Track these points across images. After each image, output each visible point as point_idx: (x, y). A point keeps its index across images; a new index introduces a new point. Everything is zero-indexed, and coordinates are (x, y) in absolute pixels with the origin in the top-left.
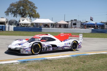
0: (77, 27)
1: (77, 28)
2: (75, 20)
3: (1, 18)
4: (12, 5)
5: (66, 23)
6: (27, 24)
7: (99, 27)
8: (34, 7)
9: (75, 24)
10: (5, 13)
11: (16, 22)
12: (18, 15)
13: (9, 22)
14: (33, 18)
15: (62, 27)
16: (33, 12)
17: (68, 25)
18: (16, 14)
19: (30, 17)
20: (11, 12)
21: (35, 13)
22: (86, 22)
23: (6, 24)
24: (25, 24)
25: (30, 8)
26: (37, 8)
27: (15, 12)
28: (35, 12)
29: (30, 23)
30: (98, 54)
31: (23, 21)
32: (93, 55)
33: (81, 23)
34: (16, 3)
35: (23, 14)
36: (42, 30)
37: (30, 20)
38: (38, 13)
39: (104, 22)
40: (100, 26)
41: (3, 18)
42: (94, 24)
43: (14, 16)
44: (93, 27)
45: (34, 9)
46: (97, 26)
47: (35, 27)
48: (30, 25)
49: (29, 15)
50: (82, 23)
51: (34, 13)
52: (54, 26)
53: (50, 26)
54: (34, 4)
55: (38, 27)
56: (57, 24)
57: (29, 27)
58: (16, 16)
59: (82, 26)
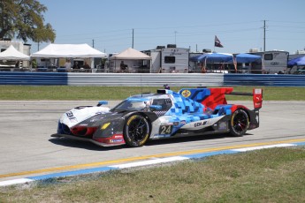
0: (177, 68)
1: (178, 72)
2: (169, 46)
5: (144, 56)
7: (244, 65)
8: (36, 6)
9: (170, 60)
14: (35, 40)
15: (130, 69)
17: (149, 61)
19: (24, 39)
21: (40, 25)
22: (204, 51)
24: (9, 62)
26: (44, 9)
28: (39, 21)
29: (27, 57)
30: (269, 149)
31: (3, 50)
32: (252, 151)
33: (189, 54)
35: (0, 30)
37: (27, 47)
38: (48, 26)
40: (247, 64)
42: (229, 59)
44: (226, 69)
45: (35, 11)
46: (239, 65)
47: (45, 71)
48: (26, 64)
49: (18, 32)
50: (192, 56)
51: (35, 27)
52: (103, 66)
53: (92, 66)
55: (55, 70)
56: (116, 59)
57: (22, 70)
59: (192, 64)
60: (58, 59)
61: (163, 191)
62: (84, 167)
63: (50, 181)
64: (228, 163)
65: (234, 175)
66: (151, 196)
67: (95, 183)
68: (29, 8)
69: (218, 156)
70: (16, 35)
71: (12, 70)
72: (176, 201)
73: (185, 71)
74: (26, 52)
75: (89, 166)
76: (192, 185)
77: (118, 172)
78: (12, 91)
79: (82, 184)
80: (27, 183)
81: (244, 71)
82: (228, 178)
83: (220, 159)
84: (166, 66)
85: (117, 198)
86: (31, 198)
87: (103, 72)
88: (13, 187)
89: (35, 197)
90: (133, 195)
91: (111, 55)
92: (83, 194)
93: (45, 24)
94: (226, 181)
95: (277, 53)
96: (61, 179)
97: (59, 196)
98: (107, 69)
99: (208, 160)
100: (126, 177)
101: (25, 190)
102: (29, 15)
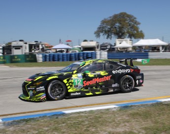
3: (90, 41)
4: (104, 22)
6: (127, 48)
8: (136, 23)
10: (95, 33)
11: (111, 45)
12: (113, 36)
13: (101, 46)
14: (135, 38)
18: (110, 34)
19: (131, 38)
20: (102, 32)
21: (137, 31)
23: (97, 49)
25: (130, 25)
26: (139, 24)
27: (109, 31)
28: (137, 29)
31: (120, 43)
34: (109, 19)
35: (120, 34)
36: (148, 55)
37: (131, 41)
38: (141, 31)
41: (92, 41)
43: (107, 38)
45: (135, 25)
49: (128, 35)
51: (135, 32)
52: (166, 49)
53: (161, 49)
54: (135, 18)
58: (110, 37)
60: (145, 46)
62: (145, 100)
63: (126, 107)
67: (148, 109)
68: (133, 23)
71: (124, 52)
74: (131, 43)
75: (148, 100)
77: (161, 103)
79: (143, 109)
80: (115, 108)
85: (157, 118)
86: (115, 115)
88: (108, 109)
89: (117, 115)
93: (140, 30)
96: (132, 106)
97: (128, 116)
98: (168, 50)
100: (164, 106)
101: (113, 111)
102: (133, 27)
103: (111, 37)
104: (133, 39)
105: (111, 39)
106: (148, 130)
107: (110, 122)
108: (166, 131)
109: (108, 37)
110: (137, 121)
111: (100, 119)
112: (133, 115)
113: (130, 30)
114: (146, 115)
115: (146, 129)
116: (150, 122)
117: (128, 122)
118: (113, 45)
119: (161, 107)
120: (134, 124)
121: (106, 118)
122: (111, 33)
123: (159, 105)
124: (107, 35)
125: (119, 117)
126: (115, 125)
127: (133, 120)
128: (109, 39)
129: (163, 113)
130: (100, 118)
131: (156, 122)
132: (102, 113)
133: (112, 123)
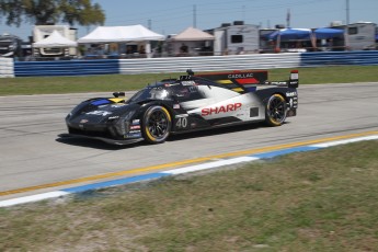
0: (246, 49)
1: (246, 52)
2: (236, 23)
5: (207, 36)
6: (63, 49)
7: (324, 42)
9: (237, 39)
11: (19, 42)
12: (23, 17)
14: (82, 23)
15: (191, 52)
16: (78, 5)
17: (212, 42)
18: (15, 12)
19: (71, 23)
21: (87, 6)
22: (278, 27)
24: (56, 49)
28: (86, 1)
29: (74, 43)
31: (46, 36)
33: (260, 31)
35: (44, 13)
36: (118, 66)
37: (74, 31)
38: (97, 6)
39: (341, 24)
40: (328, 41)
42: (306, 35)
43: (8, 23)
44: (302, 47)
46: (318, 41)
48: (72, 51)
49: (63, 15)
50: (263, 33)
51: (82, 8)
52: (160, 50)
53: (148, 51)
56: (174, 41)
57: (68, 58)
58: (16, 20)
59: (263, 43)
61: (225, 202)
63: (88, 193)
64: (306, 163)
65: (314, 179)
66: (210, 210)
69: (293, 154)
70: (61, 19)
71: (57, 58)
72: (242, 215)
73: (255, 51)
74: (73, 37)
75: (138, 172)
76: (262, 192)
77: (171, 179)
78: (57, 83)
79: (131, 194)
80: (61, 197)
81: (324, 48)
82: (306, 182)
83: (296, 158)
84: (233, 46)
85: (169, 213)
86: (64, 216)
87: (160, 56)
88: (44, 202)
89: (69, 215)
90: (189, 209)
91: (169, 37)
92: (127, 210)
93: (93, 4)
94: (304, 186)
95: (363, 25)
96: (102, 190)
97: (98, 214)
98: (164, 53)
99: (282, 159)
100: (181, 186)
101: (58, 206)
103: (20, 21)
104: (76, 25)
105: (18, 24)
106: (153, 244)
107: (57, 233)
108: (195, 241)
109: (10, 20)
110: (122, 225)
111: (29, 228)
112: (110, 211)
113: (67, 4)
114: (142, 210)
115: (146, 241)
116: (152, 224)
117: (100, 229)
118: (27, 40)
119: (174, 188)
120: (115, 232)
121: (43, 223)
122: (19, 9)
123: (168, 184)
124: (8, 14)
125: (76, 219)
126: (71, 238)
127: (113, 224)
128: (13, 26)
129: (181, 201)
130: (28, 224)
131: (169, 224)
132: (31, 212)
133: (62, 235)
